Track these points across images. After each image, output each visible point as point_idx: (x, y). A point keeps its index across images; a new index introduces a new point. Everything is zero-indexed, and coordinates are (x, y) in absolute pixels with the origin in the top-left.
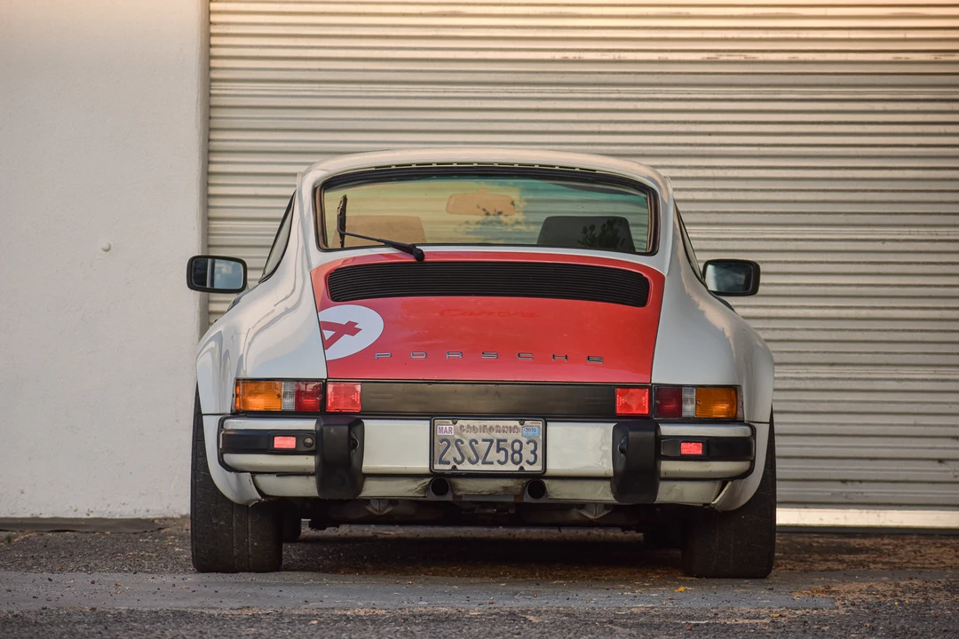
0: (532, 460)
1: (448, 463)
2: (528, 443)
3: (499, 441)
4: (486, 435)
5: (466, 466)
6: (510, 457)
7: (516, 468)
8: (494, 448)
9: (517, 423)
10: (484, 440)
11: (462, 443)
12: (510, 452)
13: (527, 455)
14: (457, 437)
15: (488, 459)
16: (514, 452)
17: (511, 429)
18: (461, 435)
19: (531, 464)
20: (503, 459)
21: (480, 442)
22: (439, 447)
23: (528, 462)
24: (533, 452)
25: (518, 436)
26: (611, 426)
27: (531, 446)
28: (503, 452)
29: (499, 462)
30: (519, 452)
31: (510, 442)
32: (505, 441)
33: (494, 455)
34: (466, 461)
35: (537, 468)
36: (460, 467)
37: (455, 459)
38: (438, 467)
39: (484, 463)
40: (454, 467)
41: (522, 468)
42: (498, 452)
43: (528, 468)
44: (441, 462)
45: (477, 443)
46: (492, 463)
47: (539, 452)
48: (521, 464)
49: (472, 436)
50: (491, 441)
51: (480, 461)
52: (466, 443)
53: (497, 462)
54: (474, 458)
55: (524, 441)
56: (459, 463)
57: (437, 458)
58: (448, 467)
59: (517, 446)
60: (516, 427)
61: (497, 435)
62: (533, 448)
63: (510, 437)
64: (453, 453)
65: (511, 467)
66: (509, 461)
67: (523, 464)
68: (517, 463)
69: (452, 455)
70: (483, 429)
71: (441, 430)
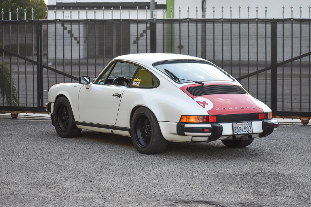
1: (236, 132)
3: (244, 127)
5: (239, 133)
7: (248, 133)
8: (244, 129)
9: (247, 123)
10: (242, 127)
12: (246, 129)
13: (250, 130)
14: (237, 127)
16: (247, 129)
17: (246, 124)
19: (250, 131)
22: (234, 129)
24: (250, 129)
26: (261, 122)
27: (250, 128)
31: (246, 127)
33: (244, 130)
35: (251, 132)
36: (238, 133)
38: (235, 133)
39: (242, 132)
41: (249, 132)
43: (250, 132)
44: (235, 132)
47: (251, 129)
49: (239, 126)
52: (239, 128)
53: (245, 132)
54: (240, 131)
55: (249, 127)
56: (238, 132)
58: (236, 133)
61: (244, 126)
63: (246, 126)
65: (247, 132)
67: (249, 131)
68: (248, 132)
69: (237, 130)
70: (241, 125)
71: (234, 126)
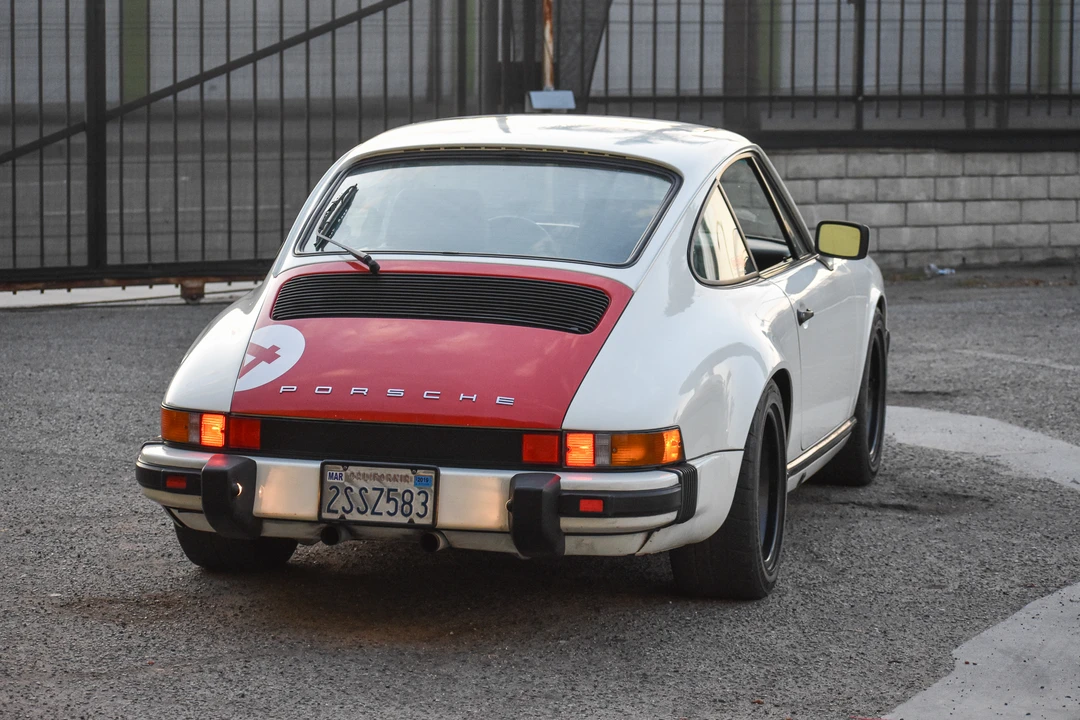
0: (422, 512)
1: (336, 512)
2: (419, 494)
3: (389, 490)
4: (377, 484)
5: (354, 516)
6: (399, 508)
7: (405, 520)
8: (383, 499)
9: (409, 471)
10: (374, 489)
11: (352, 491)
12: (400, 503)
13: (417, 507)
14: (347, 484)
15: (377, 510)
16: (405, 503)
17: (405, 479)
18: (350, 482)
19: (421, 516)
20: (392, 511)
21: (370, 490)
22: (330, 494)
23: (418, 514)
24: (424, 504)
25: (409, 486)
27: (422, 498)
30: (409, 503)
31: (400, 491)
32: (396, 490)
33: (384, 506)
34: (354, 510)
35: (427, 521)
36: (348, 517)
37: (343, 508)
38: (326, 515)
39: (373, 513)
40: (343, 517)
41: (411, 521)
42: (388, 501)
43: (418, 521)
44: (329, 511)
45: (366, 491)
46: (381, 514)
47: (430, 504)
48: (411, 516)
49: (362, 483)
50: (382, 490)
51: (369, 511)
52: (356, 490)
53: (386, 513)
54: (362, 508)
55: (415, 491)
56: (348, 512)
57: (325, 506)
58: (336, 517)
59: (407, 497)
60: (407, 476)
61: (388, 484)
62: (423, 500)
63: (401, 487)
65: (400, 519)
66: (399, 512)
67: (413, 516)
68: (406, 515)
69: (341, 502)
70: (375, 477)
71: (331, 476)
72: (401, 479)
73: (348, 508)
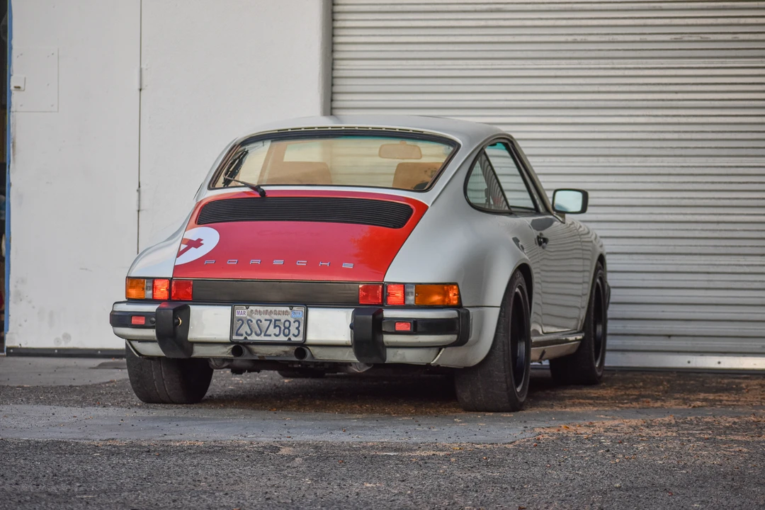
0: (296, 334)
1: (242, 335)
2: (294, 322)
3: (276, 320)
4: (267, 317)
5: (254, 338)
6: (282, 332)
7: (286, 339)
8: (272, 326)
9: (288, 309)
10: (266, 320)
11: (252, 322)
12: (283, 328)
13: (293, 330)
14: (248, 318)
15: (268, 333)
16: (285, 328)
17: (285, 313)
18: (250, 316)
19: (296, 336)
20: (277, 333)
21: (263, 321)
22: (238, 324)
23: (294, 335)
24: (298, 328)
25: (288, 317)
26: (351, 311)
27: (297, 324)
28: (278, 328)
29: (275, 335)
30: (288, 328)
31: (283, 321)
32: (279, 320)
33: (272, 330)
34: (254, 334)
35: (300, 339)
36: (249, 338)
37: (246, 333)
38: (235, 338)
39: (265, 335)
40: (246, 338)
41: (290, 339)
42: (275, 328)
43: (293, 339)
44: (237, 335)
45: (261, 322)
46: (270, 335)
47: (301, 328)
48: (289, 336)
49: (258, 317)
50: (271, 321)
51: (263, 334)
52: (254, 321)
53: (273, 335)
54: (259, 332)
55: (292, 320)
56: (249, 335)
57: (235, 332)
58: (241, 338)
59: (287, 324)
60: (287, 311)
61: (275, 317)
62: (297, 326)
63: (283, 318)
64: (245, 329)
65: (282, 338)
66: (282, 334)
67: (291, 336)
68: (286, 336)
70: (266, 312)
71: (238, 313)
72: (283, 313)
73: (249, 332)
